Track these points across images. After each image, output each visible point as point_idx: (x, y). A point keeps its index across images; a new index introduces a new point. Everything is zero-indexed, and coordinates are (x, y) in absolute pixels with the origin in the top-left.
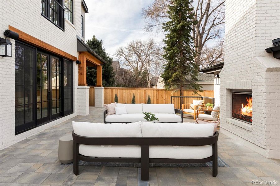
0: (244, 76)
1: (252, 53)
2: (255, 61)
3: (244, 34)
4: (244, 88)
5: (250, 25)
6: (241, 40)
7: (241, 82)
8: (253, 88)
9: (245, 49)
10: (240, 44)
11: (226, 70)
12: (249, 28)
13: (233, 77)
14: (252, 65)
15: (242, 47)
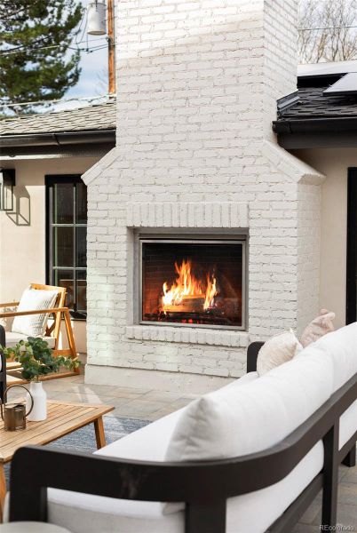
0: (216, 190)
1: (249, 127)
2: (260, 152)
3: (216, 65)
4: (217, 224)
5: (242, 45)
6: (203, 79)
7: (204, 207)
8: (252, 224)
9: (219, 109)
10: (196, 88)
11: (126, 164)
12: (236, 54)
13: (164, 189)
14: (251, 161)
15: (207, 100)
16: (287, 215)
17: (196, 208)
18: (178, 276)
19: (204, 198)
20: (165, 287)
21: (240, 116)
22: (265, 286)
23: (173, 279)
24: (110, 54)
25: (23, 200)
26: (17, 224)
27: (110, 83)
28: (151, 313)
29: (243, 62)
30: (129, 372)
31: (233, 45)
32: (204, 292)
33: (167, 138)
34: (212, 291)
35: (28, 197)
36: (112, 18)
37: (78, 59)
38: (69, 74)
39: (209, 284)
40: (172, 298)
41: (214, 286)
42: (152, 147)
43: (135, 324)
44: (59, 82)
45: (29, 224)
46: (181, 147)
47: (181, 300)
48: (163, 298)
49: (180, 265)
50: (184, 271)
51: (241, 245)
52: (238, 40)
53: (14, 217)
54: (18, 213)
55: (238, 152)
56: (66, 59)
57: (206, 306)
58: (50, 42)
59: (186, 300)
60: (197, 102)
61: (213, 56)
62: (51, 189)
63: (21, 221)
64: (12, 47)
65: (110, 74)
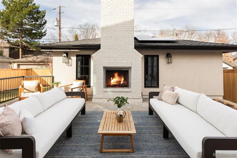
0: (124, 59)
3: (124, 33)
4: (124, 66)
5: (129, 29)
6: (121, 36)
7: (122, 62)
8: (132, 66)
9: (125, 42)
10: (120, 37)
11: (103, 53)
12: (129, 31)
13: (112, 58)
14: (132, 53)
15: (122, 40)
16: (140, 64)
17: (120, 62)
18: (115, 76)
19: (121, 61)
20: (112, 78)
21: (129, 44)
22: (135, 79)
23: (113, 77)
24: (60, 30)
25: (70, 60)
26: (68, 66)
27: (60, 36)
28: (108, 85)
29: (130, 33)
30: (104, 99)
31: (128, 29)
32: (121, 80)
33: (113, 47)
34: (123, 79)
35: (71, 59)
36: (60, 23)
37: (46, 31)
38: (44, 34)
39: (122, 78)
40: (114, 81)
41: (123, 78)
42: (109, 49)
43: (104, 88)
44: (41, 35)
45: (71, 66)
46: (116, 50)
47: (115, 82)
48: (111, 81)
49: (115, 73)
50: (116, 75)
51: (128, 70)
52: (129, 28)
53: (67, 64)
54: (69, 63)
55: (129, 51)
56: (43, 31)
57: (122, 83)
58: (39, 27)
59: (117, 82)
60: (120, 40)
61: (123, 31)
62: (77, 58)
63: (69, 65)
64: (30, 27)
65: (60, 34)
